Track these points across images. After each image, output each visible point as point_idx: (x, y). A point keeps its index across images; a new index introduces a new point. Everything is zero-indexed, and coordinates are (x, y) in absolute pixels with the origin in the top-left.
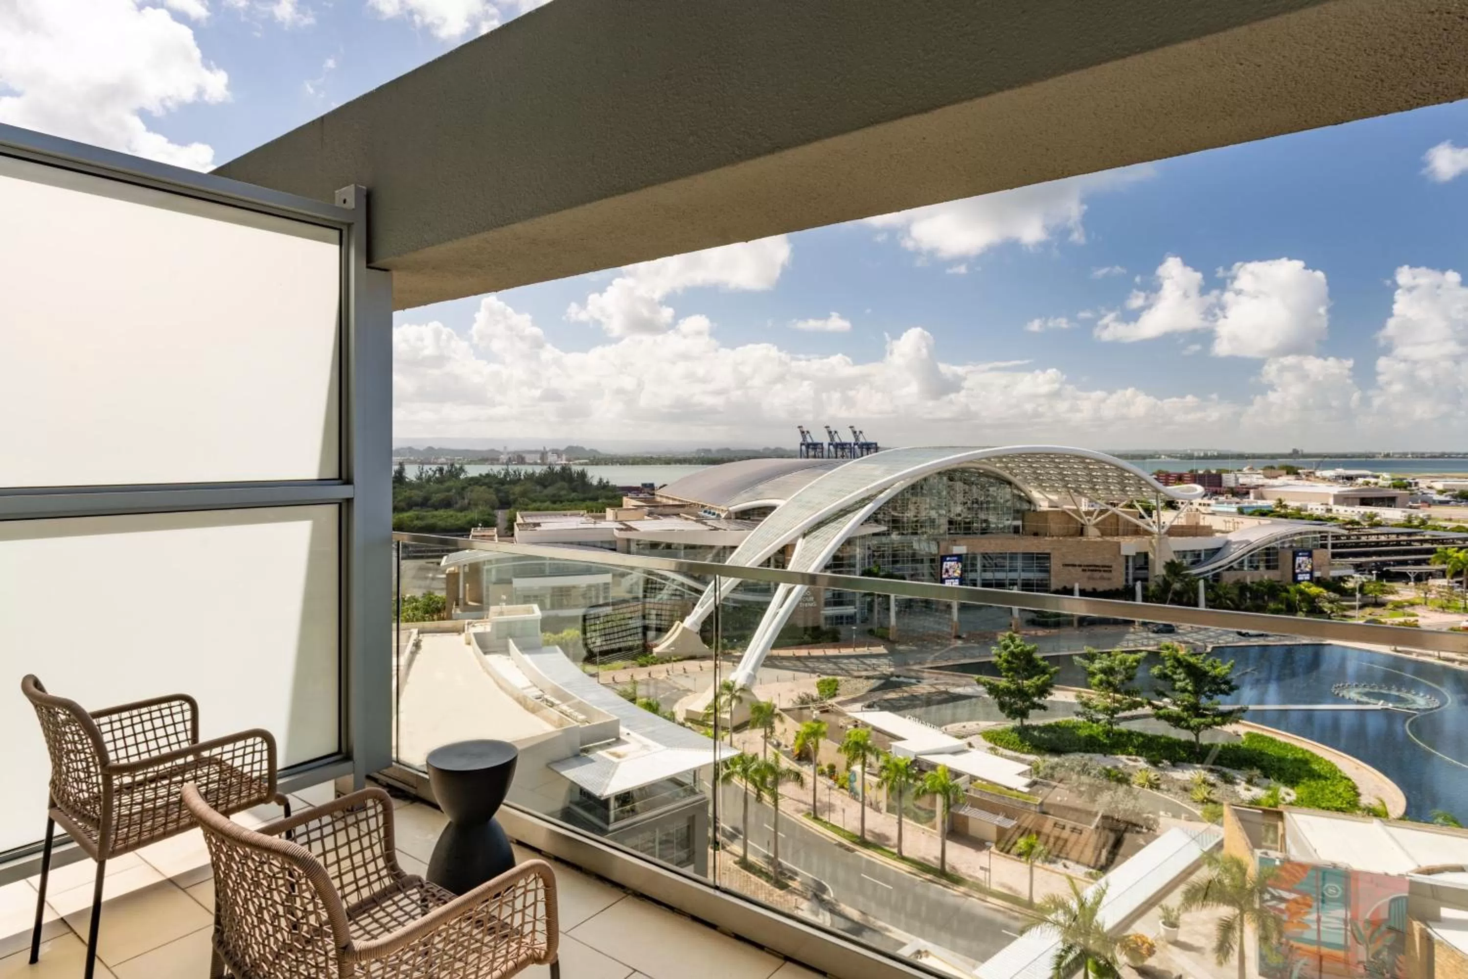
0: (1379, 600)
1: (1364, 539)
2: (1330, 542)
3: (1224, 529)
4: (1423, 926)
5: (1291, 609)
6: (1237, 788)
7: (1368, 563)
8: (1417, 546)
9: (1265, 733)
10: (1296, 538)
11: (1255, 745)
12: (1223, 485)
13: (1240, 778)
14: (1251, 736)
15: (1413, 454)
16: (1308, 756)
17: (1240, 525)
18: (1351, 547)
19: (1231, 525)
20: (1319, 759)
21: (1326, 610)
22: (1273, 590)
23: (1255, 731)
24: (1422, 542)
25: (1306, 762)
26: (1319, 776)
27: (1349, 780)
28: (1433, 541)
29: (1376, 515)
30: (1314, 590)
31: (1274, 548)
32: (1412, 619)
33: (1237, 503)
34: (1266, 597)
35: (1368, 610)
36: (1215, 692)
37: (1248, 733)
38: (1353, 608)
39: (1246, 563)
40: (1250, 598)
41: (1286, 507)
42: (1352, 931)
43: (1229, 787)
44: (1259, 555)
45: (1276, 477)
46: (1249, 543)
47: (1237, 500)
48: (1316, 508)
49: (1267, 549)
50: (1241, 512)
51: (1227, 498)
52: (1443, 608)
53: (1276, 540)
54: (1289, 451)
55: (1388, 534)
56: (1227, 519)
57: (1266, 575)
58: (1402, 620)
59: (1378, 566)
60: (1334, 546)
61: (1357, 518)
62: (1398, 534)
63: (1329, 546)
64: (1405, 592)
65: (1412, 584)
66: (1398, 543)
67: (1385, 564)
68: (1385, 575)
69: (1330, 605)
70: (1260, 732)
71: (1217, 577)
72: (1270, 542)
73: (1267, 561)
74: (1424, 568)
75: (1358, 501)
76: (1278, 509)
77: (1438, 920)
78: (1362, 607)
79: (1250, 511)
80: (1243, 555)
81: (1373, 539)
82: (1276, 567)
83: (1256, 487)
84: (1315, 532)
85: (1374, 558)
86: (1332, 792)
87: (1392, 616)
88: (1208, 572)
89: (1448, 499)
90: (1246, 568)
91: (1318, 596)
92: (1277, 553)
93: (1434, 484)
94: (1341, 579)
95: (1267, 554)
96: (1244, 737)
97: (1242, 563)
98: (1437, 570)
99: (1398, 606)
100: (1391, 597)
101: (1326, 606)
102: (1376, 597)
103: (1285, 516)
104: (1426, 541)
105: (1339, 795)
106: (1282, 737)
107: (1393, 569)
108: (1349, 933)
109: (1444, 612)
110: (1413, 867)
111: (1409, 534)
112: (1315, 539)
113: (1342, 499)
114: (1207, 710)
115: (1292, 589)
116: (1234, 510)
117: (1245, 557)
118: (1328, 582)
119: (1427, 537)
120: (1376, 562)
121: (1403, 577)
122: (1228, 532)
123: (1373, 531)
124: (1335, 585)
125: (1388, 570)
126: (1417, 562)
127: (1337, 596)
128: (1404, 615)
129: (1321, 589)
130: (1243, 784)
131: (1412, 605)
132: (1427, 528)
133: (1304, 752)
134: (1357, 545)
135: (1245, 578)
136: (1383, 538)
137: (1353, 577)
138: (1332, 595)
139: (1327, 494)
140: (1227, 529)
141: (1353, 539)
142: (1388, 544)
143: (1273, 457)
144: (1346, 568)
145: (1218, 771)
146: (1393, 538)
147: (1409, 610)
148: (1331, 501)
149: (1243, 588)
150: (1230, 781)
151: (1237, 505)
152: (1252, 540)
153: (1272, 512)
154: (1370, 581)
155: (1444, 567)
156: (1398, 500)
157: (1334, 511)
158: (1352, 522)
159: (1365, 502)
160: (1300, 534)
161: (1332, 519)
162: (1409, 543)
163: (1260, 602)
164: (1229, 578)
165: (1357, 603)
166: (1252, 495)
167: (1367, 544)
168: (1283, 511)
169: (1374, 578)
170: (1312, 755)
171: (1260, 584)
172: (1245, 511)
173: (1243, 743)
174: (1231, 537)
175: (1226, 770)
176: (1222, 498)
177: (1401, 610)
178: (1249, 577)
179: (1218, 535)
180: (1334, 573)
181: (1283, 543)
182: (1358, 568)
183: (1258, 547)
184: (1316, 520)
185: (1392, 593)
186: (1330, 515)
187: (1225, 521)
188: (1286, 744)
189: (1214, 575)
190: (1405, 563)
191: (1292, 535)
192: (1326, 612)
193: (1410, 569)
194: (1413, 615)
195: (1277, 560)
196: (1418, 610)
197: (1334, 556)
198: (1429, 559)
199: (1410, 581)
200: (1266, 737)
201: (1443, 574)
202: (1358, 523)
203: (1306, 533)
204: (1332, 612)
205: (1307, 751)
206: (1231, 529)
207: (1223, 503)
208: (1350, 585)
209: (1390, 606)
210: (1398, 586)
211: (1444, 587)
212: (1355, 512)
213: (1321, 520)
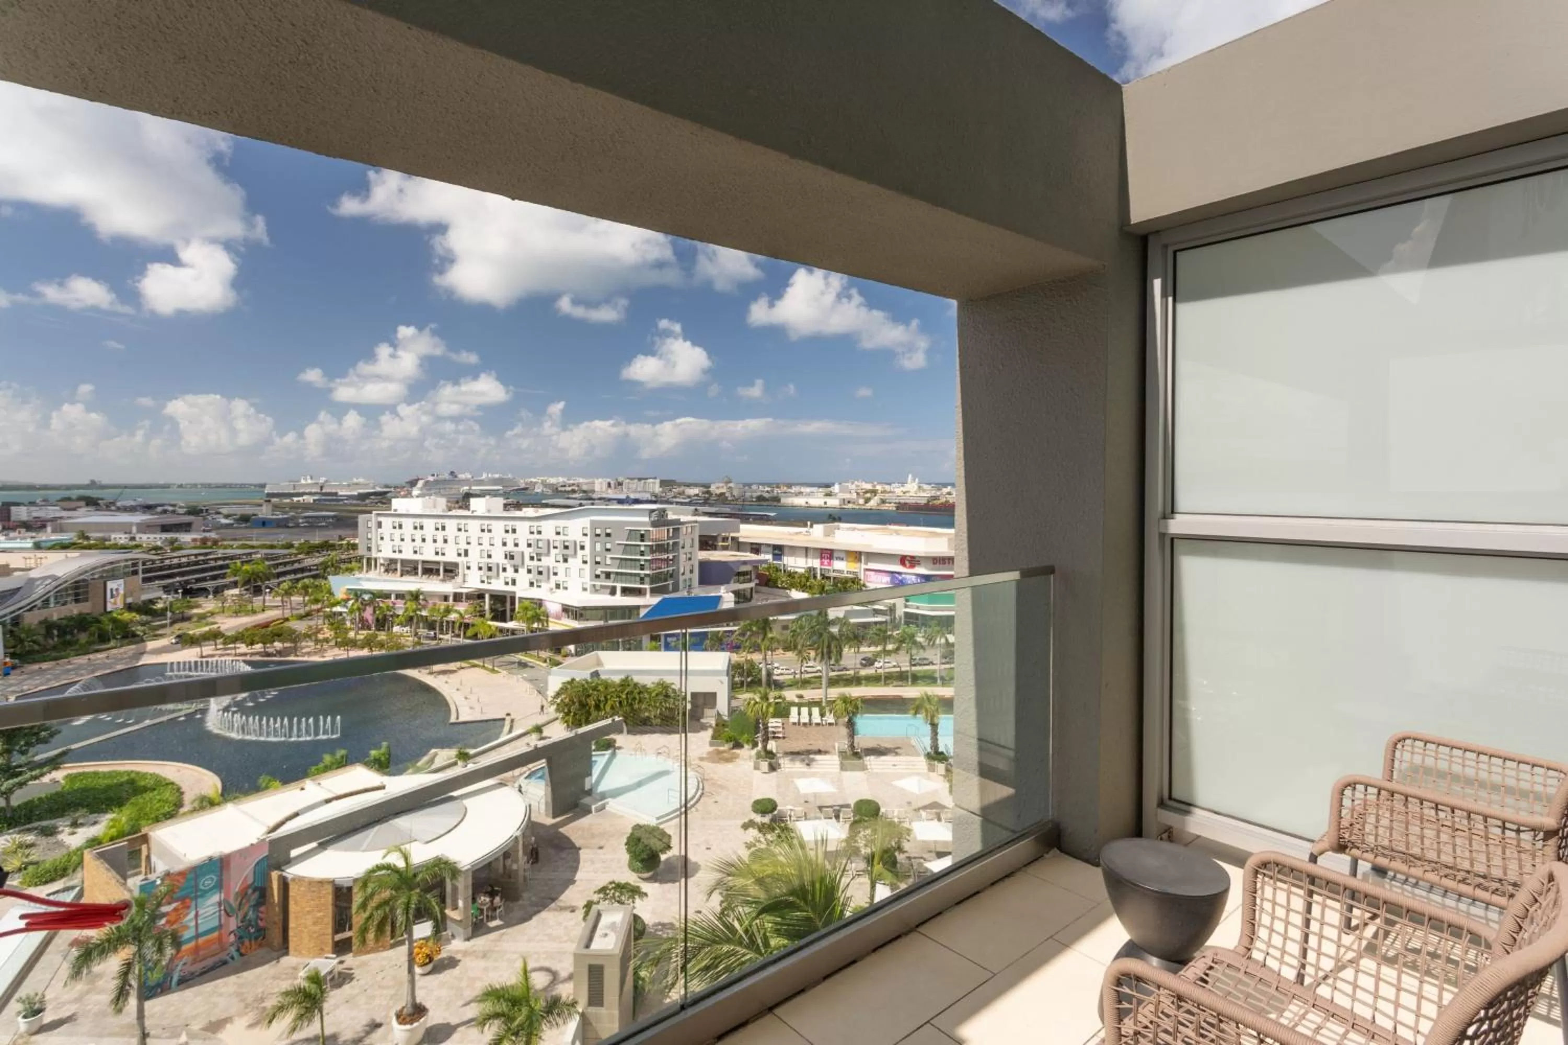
0: (186, 615)
1: (167, 562)
2: (140, 568)
3: (23, 566)
4: (280, 873)
5: (103, 638)
6: (60, 837)
7: (172, 584)
8: (213, 564)
9: (87, 770)
10: (106, 568)
11: (77, 785)
12: (13, 518)
13: (63, 824)
14: (70, 778)
15: (202, 484)
16: (133, 775)
17: (43, 561)
18: (156, 571)
19: (33, 561)
20: (144, 776)
21: (139, 633)
22: (82, 623)
23: (74, 771)
24: (216, 560)
25: (132, 782)
26: (145, 789)
27: (173, 783)
28: (224, 559)
29: (176, 540)
30: (127, 616)
31: (84, 580)
32: (215, 626)
33: (32, 537)
34: (76, 631)
35: (177, 626)
36: (28, 744)
37: (67, 777)
38: (164, 626)
39: (52, 600)
40: (58, 636)
41: (88, 538)
42: (225, 910)
43: (51, 840)
44: (66, 589)
45: (74, 509)
46: (55, 578)
47: (34, 534)
48: (121, 538)
49: (76, 582)
50: (38, 546)
51: (20, 532)
52: (237, 613)
53: (86, 572)
54: (87, 482)
55: (188, 556)
56: (27, 555)
57: (74, 609)
58: (207, 629)
59: (183, 585)
60: (145, 571)
61: (159, 543)
62: (196, 555)
63: (140, 572)
64: (208, 604)
65: (211, 597)
66: (197, 563)
67: (187, 582)
68: (189, 592)
69: (143, 628)
70: (80, 770)
71: (16, 621)
72: (81, 574)
73: (77, 595)
74: (220, 582)
75: (159, 528)
76: (80, 541)
77: (289, 862)
78: (172, 623)
79: (49, 544)
80: (49, 592)
81: (175, 561)
82: (86, 600)
83: (54, 520)
84: (127, 560)
85: (178, 579)
86: (160, 801)
87: (197, 627)
88: (5, 616)
89: (232, 522)
90: (52, 605)
91: (131, 621)
92: (87, 586)
93: (221, 510)
94: (152, 602)
95: (77, 588)
96: (63, 782)
97: (47, 600)
98: (231, 582)
99: (202, 617)
100: (195, 611)
101: (139, 630)
102: (183, 613)
103: (89, 547)
104: (219, 559)
105: (166, 801)
106: (105, 767)
107: (195, 586)
108: (223, 912)
109: (237, 616)
110: (265, 829)
111: (206, 554)
112: (126, 566)
113: (145, 528)
114: (20, 766)
115: (104, 619)
116: (30, 545)
117: (52, 593)
118: (140, 607)
119: (220, 556)
120: (180, 582)
121: (204, 592)
122: (30, 569)
123: (175, 554)
124: (146, 608)
125: (191, 588)
126: (214, 578)
127: (149, 618)
128: (207, 624)
129: (134, 614)
130: (67, 830)
131: (212, 614)
132: (219, 547)
133: (129, 773)
134: (161, 569)
135: (52, 616)
136: (184, 560)
137: (160, 598)
138: (144, 618)
139: (131, 524)
140: (28, 566)
141: (158, 564)
142: (188, 564)
143: (69, 488)
144: (155, 591)
145: (36, 829)
146: (193, 558)
147: (210, 620)
148: (134, 529)
149: (48, 626)
150: (50, 832)
151: (33, 540)
152: (59, 574)
153: (74, 544)
154: (177, 600)
155: (237, 578)
156: (194, 526)
157: (137, 539)
158: (156, 548)
159: (165, 528)
160: (112, 563)
161: (137, 546)
162: (205, 562)
163: (68, 637)
164: (32, 619)
165: (168, 621)
166: (49, 529)
167: (170, 567)
168: (85, 543)
169: (180, 596)
170: (138, 773)
171: (71, 619)
172: (43, 545)
173: (64, 787)
174: (33, 574)
175: (44, 823)
176: (12, 534)
177: (204, 621)
178: (56, 613)
179: (16, 574)
180: (145, 597)
181: (93, 574)
182: (167, 590)
183: (66, 582)
184: (121, 548)
185: (198, 606)
186: (134, 543)
187: (25, 558)
188: (110, 773)
189: (13, 619)
190: (204, 579)
191: (104, 565)
192: (138, 636)
193: (210, 585)
194: (215, 623)
195: (87, 592)
196: (218, 619)
197: (145, 580)
198: (225, 573)
199: (209, 594)
200: (88, 773)
201: (235, 585)
202: (161, 548)
203: (118, 562)
204: (145, 634)
205: (132, 772)
206: (33, 566)
207: (15, 538)
208: (160, 605)
209: (195, 619)
210: (201, 600)
211: (236, 595)
212: (157, 538)
213: (125, 548)
